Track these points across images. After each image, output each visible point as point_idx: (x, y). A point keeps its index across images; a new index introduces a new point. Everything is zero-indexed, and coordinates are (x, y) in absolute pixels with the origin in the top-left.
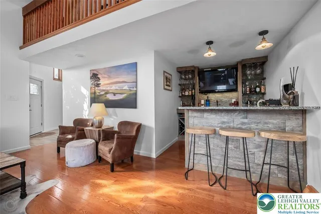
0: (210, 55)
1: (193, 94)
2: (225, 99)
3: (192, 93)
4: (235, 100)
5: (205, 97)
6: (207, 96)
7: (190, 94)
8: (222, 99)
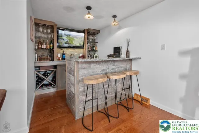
0: (89, 18)
1: (52, 48)
2: (76, 54)
3: (50, 46)
4: (82, 54)
5: (61, 51)
6: (63, 50)
7: (49, 48)
8: (74, 53)
